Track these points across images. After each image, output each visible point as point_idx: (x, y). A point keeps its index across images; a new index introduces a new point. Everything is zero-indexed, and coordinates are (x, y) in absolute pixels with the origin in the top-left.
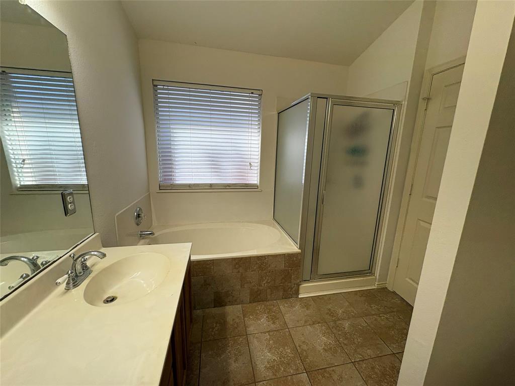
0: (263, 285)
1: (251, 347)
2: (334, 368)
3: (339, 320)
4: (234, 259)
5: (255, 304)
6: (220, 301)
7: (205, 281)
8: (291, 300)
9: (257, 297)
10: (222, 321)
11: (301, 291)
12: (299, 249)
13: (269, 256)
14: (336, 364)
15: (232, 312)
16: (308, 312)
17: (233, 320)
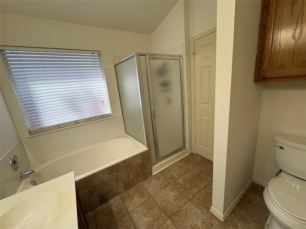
0: (130, 177)
1: (134, 220)
2: (182, 208)
3: (176, 179)
4: (107, 169)
5: (128, 190)
6: (104, 199)
8: (148, 179)
9: (128, 186)
10: (110, 213)
11: (153, 171)
12: (147, 148)
13: (130, 158)
14: (182, 205)
15: (114, 202)
16: (160, 182)
17: (117, 208)
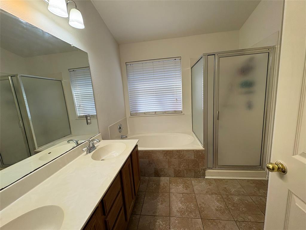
0: (181, 167)
1: (171, 199)
2: (220, 221)
3: (231, 195)
4: (163, 151)
5: (177, 178)
6: (157, 174)
7: (149, 162)
8: (200, 179)
9: (178, 174)
10: (158, 184)
11: (206, 174)
12: (203, 148)
13: (184, 150)
14: (223, 219)
15: (164, 180)
16: (210, 187)
17: (163, 184)
